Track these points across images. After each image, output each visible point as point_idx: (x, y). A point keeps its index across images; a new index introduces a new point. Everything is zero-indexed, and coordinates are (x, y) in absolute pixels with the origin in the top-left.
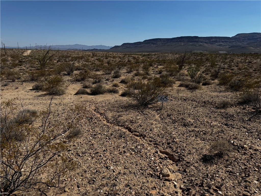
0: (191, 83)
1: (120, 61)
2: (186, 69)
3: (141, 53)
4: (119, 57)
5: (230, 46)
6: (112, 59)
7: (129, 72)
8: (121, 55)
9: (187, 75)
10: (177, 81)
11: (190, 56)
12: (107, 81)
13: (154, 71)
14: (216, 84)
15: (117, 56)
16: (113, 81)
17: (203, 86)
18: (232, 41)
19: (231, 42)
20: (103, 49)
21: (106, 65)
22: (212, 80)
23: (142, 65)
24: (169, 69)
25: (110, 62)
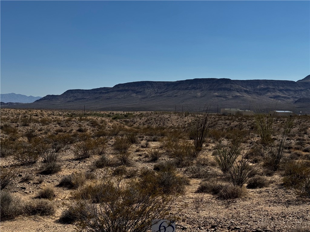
0: (224, 184)
1: (60, 131)
2: (210, 150)
3: (109, 112)
4: (58, 120)
5: (296, 100)
6: (39, 126)
7: (81, 158)
8: (61, 117)
9: (213, 165)
10: (193, 177)
11: (217, 119)
12: (25, 184)
13: (140, 155)
14: (276, 185)
15: (51, 118)
16: (41, 182)
17: (251, 190)
18: (299, 88)
19: (297, 91)
20: (17, 103)
21: (24, 142)
22: (267, 175)
23: (112, 141)
24: (174, 149)
25: (33, 133)
